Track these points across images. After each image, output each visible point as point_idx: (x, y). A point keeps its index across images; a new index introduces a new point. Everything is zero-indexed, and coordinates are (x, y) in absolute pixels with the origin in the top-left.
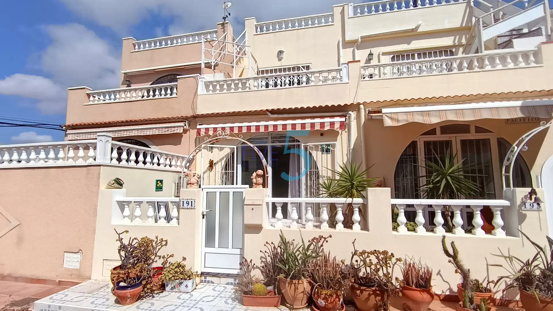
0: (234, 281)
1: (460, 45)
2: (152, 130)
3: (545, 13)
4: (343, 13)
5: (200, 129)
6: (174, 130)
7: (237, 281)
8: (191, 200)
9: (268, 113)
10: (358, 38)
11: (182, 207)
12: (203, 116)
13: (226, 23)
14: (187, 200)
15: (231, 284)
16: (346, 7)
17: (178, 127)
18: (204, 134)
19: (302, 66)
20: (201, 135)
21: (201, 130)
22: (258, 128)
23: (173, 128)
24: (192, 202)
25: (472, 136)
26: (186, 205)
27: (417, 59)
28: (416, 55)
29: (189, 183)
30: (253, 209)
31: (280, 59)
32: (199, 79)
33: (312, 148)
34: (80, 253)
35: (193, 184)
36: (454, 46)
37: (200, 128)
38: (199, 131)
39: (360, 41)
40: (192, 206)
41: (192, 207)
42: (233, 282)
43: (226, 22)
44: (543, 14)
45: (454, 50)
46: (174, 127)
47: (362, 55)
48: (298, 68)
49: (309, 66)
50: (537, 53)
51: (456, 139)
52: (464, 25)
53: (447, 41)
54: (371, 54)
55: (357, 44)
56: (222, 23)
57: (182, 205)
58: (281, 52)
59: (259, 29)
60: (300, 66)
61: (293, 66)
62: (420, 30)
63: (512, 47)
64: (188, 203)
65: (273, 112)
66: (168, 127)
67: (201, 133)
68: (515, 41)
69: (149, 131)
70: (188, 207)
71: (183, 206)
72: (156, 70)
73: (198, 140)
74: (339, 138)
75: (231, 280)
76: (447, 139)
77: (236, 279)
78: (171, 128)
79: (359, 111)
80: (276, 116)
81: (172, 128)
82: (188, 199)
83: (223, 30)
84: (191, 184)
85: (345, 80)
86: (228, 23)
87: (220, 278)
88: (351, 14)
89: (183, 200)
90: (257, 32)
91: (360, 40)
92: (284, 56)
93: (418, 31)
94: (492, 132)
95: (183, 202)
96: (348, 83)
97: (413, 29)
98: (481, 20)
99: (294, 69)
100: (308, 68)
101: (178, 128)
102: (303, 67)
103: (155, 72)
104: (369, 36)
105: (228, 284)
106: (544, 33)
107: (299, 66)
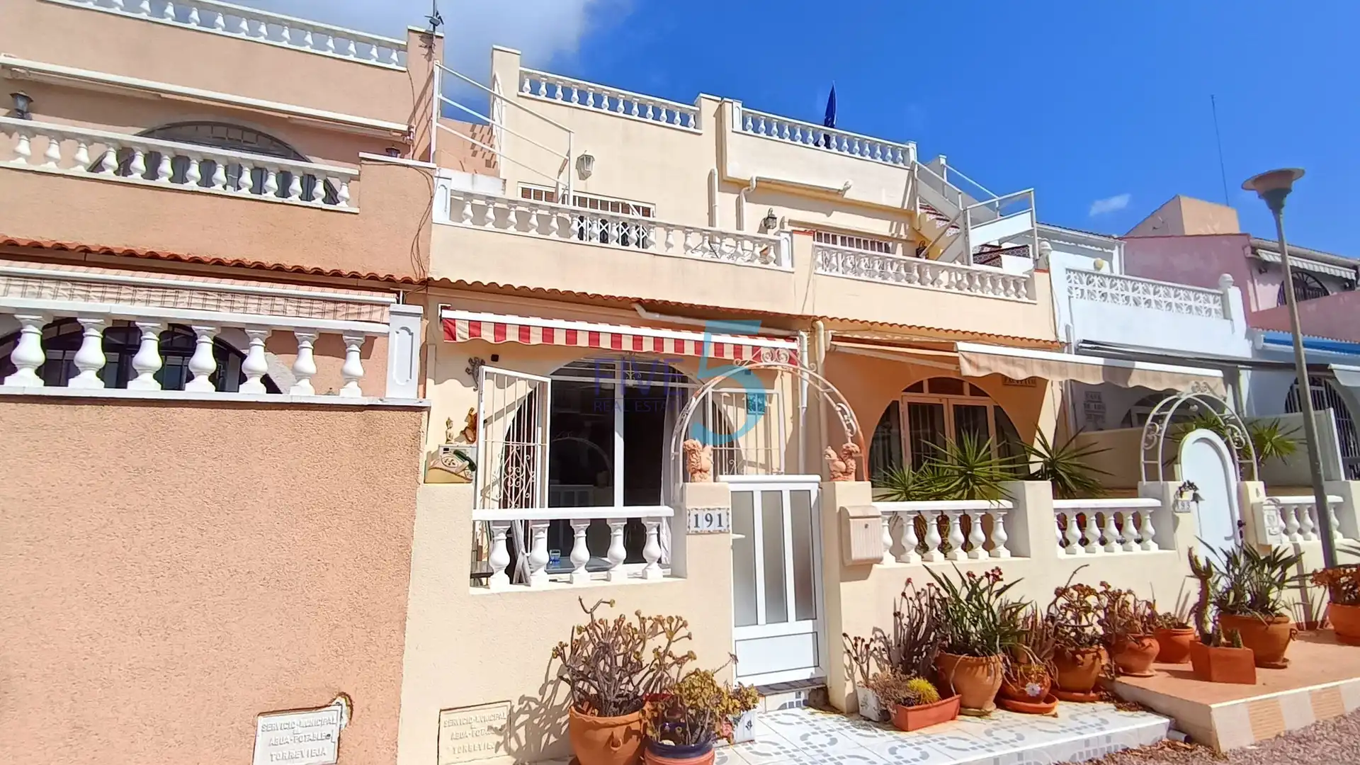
0: (797, 697)
1: (899, 240)
2: (270, 302)
3: (1033, 226)
4: (719, 115)
5: (452, 322)
6: (359, 313)
7: (803, 696)
8: (718, 512)
9: (637, 307)
10: (752, 179)
11: (693, 529)
12: (460, 286)
13: (437, 37)
14: (707, 512)
15: (791, 705)
16: (728, 107)
17: (372, 304)
18: (467, 336)
19: (635, 206)
20: (459, 339)
21: (457, 323)
22: (595, 337)
23: (357, 306)
24: (720, 516)
25: (967, 400)
26: (704, 525)
27: (839, 246)
28: (839, 239)
29: (699, 468)
30: (866, 526)
31: (584, 176)
32: (435, 179)
33: (729, 400)
34: (338, 704)
35: (706, 472)
36: (890, 238)
37: (454, 319)
38: (450, 325)
39: (754, 186)
40: (720, 525)
41: (720, 528)
42: (795, 700)
43: (437, 33)
44: (1031, 228)
45: (890, 245)
46: (361, 303)
47: (754, 213)
48: (626, 208)
49: (649, 209)
50: (1029, 282)
51: (949, 402)
52: (905, 207)
53: (881, 227)
54: (771, 217)
55: (749, 190)
56: (423, 30)
57: (693, 523)
58: (586, 160)
59: (527, 85)
60: (631, 203)
61: (614, 200)
62: (848, 195)
63: (1000, 266)
64: (709, 518)
65: (651, 306)
66: (336, 301)
67: (458, 331)
68: (1005, 258)
69: (256, 301)
70: (711, 529)
71: (697, 526)
72: (163, 95)
73: (431, 349)
74: (778, 382)
75: (790, 697)
76: (936, 401)
77: (800, 693)
78: (348, 303)
79: (813, 331)
80: (657, 316)
81: (351, 305)
82: (709, 509)
83: (426, 51)
84: (701, 471)
85: (786, 265)
86: (442, 37)
87: (765, 696)
88: (738, 127)
89: (696, 512)
90: (521, 90)
91: (755, 182)
92: (594, 168)
93: (845, 196)
94: (987, 395)
95: (697, 516)
96: (793, 273)
97: (839, 190)
98: (968, 211)
99: (615, 206)
100: (647, 212)
101: (375, 308)
102: (637, 208)
103: (156, 100)
104: (769, 181)
105: (783, 707)
106: (1031, 255)
107: (627, 202)
